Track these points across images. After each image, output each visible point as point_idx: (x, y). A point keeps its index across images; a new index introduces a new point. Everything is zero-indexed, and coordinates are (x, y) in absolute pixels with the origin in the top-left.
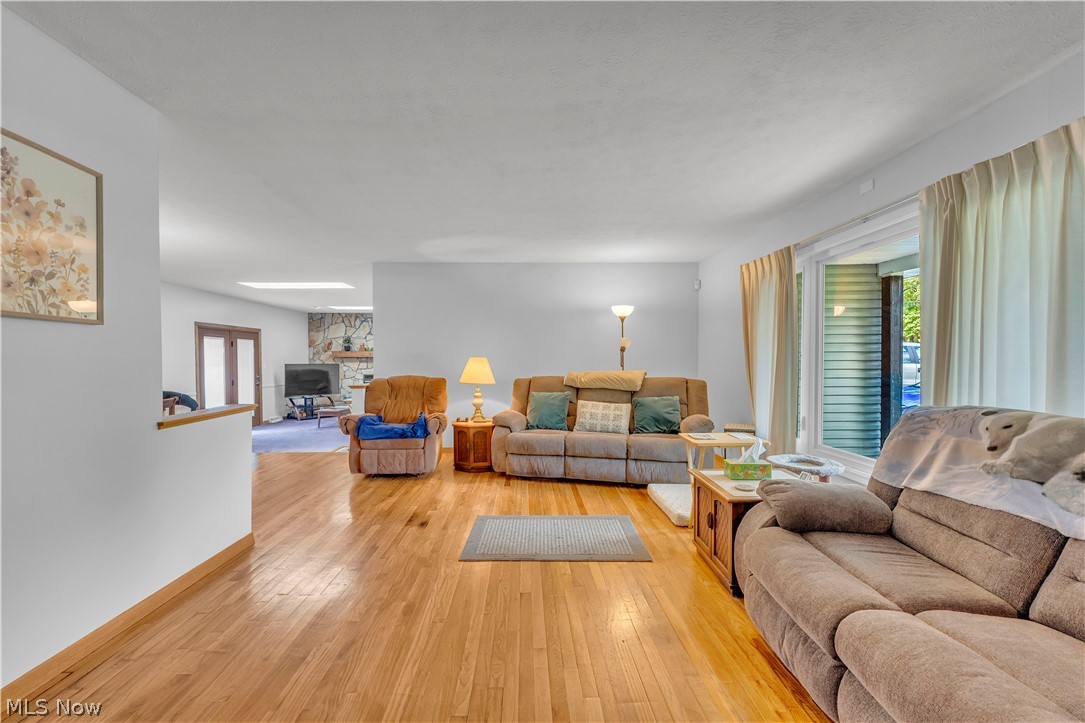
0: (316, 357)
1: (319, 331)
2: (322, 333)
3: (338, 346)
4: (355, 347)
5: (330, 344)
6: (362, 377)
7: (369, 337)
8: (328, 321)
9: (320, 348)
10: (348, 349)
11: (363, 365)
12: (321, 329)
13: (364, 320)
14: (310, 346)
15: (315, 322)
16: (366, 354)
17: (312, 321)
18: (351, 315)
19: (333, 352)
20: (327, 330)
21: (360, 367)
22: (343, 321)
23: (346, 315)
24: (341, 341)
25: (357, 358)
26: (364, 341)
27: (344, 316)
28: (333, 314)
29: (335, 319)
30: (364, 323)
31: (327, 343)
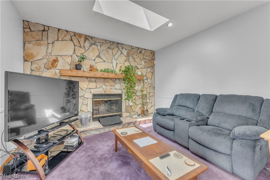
1: (40, 45)
2: (43, 48)
3: (65, 64)
4: (86, 66)
5: (56, 61)
6: (91, 96)
7: (98, 60)
8: (52, 36)
9: (41, 63)
10: (78, 67)
11: (93, 85)
12: (42, 42)
13: (93, 43)
14: (25, 60)
15: (34, 34)
16: (99, 74)
17: (28, 30)
18: (80, 35)
19: (60, 70)
20: (50, 46)
21: (89, 87)
22: (71, 40)
23: (75, 34)
24: (69, 60)
25: (87, 78)
26: (94, 63)
27: (72, 34)
28: (59, 29)
29: (62, 36)
30: (93, 46)
31: (51, 60)
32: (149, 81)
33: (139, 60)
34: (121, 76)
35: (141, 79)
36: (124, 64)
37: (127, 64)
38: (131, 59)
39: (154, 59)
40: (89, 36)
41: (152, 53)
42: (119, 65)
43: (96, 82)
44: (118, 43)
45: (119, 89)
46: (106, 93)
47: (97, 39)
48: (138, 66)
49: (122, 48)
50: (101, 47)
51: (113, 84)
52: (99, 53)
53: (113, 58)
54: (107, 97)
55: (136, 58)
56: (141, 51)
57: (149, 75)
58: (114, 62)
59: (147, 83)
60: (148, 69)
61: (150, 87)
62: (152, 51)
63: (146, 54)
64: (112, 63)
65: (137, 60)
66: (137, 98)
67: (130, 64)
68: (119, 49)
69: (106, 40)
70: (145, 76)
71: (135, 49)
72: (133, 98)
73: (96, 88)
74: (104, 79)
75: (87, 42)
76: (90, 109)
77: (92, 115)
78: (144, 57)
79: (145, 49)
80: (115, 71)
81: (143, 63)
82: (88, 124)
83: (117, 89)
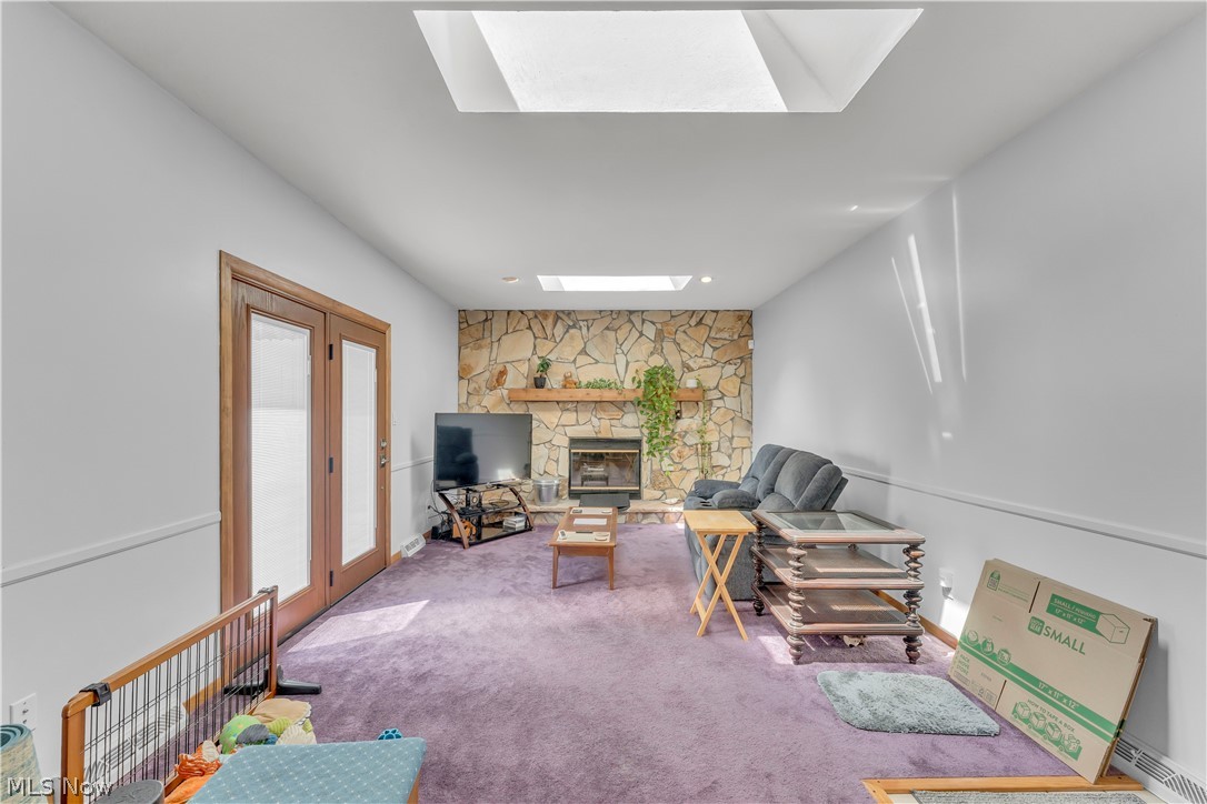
0: (474, 400)
1: (480, 347)
2: (485, 352)
3: (517, 379)
4: (554, 379)
5: (503, 373)
6: (566, 442)
7: (582, 360)
8: (498, 326)
9: (482, 381)
10: (539, 383)
11: (569, 417)
12: (483, 342)
13: (571, 324)
14: (461, 378)
15: (473, 329)
16: (580, 394)
17: (466, 325)
18: (544, 314)
19: (510, 390)
20: (496, 345)
21: (563, 421)
22: (530, 328)
23: (536, 314)
24: (524, 368)
25: (558, 402)
26: (572, 368)
27: (531, 315)
28: (509, 312)
29: (513, 323)
30: (572, 331)
31: (496, 372)
32: (730, 402)
33: (693, 344)
34: (631, 396)
35: (700, 398)
36: (647, 362)
37: (657, 361)
38: (668, 346)
39: (751, 336)
40: (563, 312)
41: (740, 318)
42: (633, 367)
43: (576, 411)
44: (631, 312)
45: (634, 428)
46: (600, 436)
47: (581, 312)
48: (691, 363)
49: (643, 321)
50: (588, 329)
51: (616, 413)
52: (585, 343)
53: (619, 351)
54: (603, 445)
55: (685, 341)
56: (701, 319)
57: (731, 386)
58: (621, 360)
59: (722, 410)
60: (728, 366)
61: (732, 419)
62: (741, 313)
63: (719, 324)
64: (615, 363)
65: (688, 347)
66: (686, 451)
67: (666, 360)
68: (634, 326)
69: (601, 311)
70: (717, 387)
71: (682, 317)
72: (674, 452)
73: (578, 423)
74: (596, 402)
75: (559, 324)
76: (563, 469)
77: (567, 484)
78: (713, 334)
79: (717, 312)
80: (622, 382)
81: (708, 351)
82: (554, 500)
83: (628, 425)
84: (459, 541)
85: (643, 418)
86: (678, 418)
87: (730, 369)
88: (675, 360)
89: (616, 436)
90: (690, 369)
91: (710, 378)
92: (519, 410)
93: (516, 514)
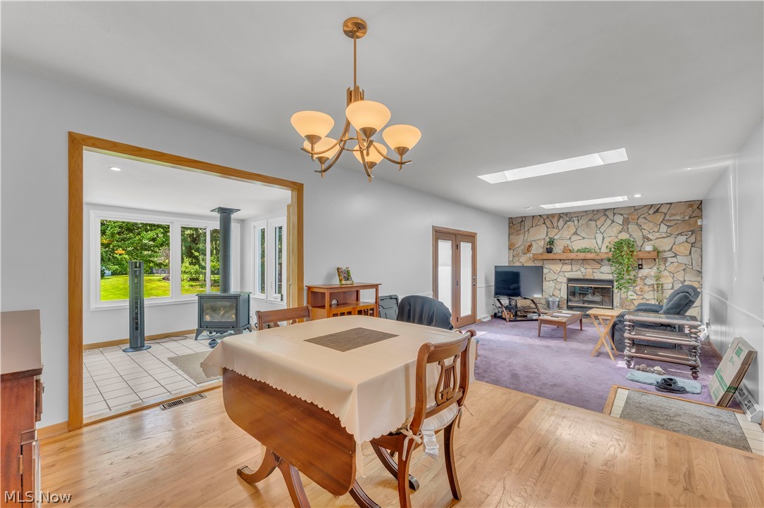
0: (516, 259)
1: (519, 234)
2: (522, 236)
3: (538, 248)
4: (558, 249)
5: (530, 246)
6: (565, 280)
7: (575, 238)
8: (528, 224)
9: (520, 250)
10: (549, 251)
11: (567, 268)
12: (520, 232)
13: (568, 219)
14: (510, 249)
15: (515, 226)
16: (572, 256)
17: (512, 225)
18: (553, 216)
19: (533, 254)
20: (527, 233)
21: (563, 270)
22: (545, 223)
23: (548, 216)
24: (542, 243)
25: (560, 260)
26: (569, 242)
27: (545, 217)
28: (533, 217)
29: (535, 221)
30: (568, 223)
31: (527, 246)
32: (682, 259)
33: (652, 225)
34: (605, 256)
35: (657, 256)
36: (616, 237)
37: (624, 236)
38: (632, 227)
39: (701, 217)
40: (563, 213)
41: (691, 206)
42: (607, 240)
43: (571, 264)
44: (606, 210)
45: (608, 273)
46: (585, 277)
47: (574, 213)
48: (650, 236)
49: (614, 214)
50: (578, 221)
51: (596, 266)
52: (577, 229)
53: (598, 232)
54: (588, 283)
55: (645, 223)
56: (658, 209)
57: (683, 249)
58: (599, 237)
59: (675, 264)
60: (680, 237)
61: (684, 270)
62: (691, 203)
63: (672, 211)
64: (595, 238)
65: (647, 226)
66: (646, 288)
67: (630, 235)
68: (608, 217)
69: (586, 211)
70: (671, 250)
71: (645, 208)
72: (637, 288)
73: (572, 271)
74: (583, 260)
75: (561, 220)
76: (564, 294)
77: (566, 302)
78: (667, 218)
79: (671, 204)
80: (600, 249)
81: (664, 228)
82: (557, 310)
83: (605, 273)
84: (505, 319)
85: (614, 268)
86: (640, 268)
87: (682, 238)
88: (637, 235)
89: (596, 278)
90: (649, 240)
91: (665, 245)
92: (539, 264)
93: (534, 312)
